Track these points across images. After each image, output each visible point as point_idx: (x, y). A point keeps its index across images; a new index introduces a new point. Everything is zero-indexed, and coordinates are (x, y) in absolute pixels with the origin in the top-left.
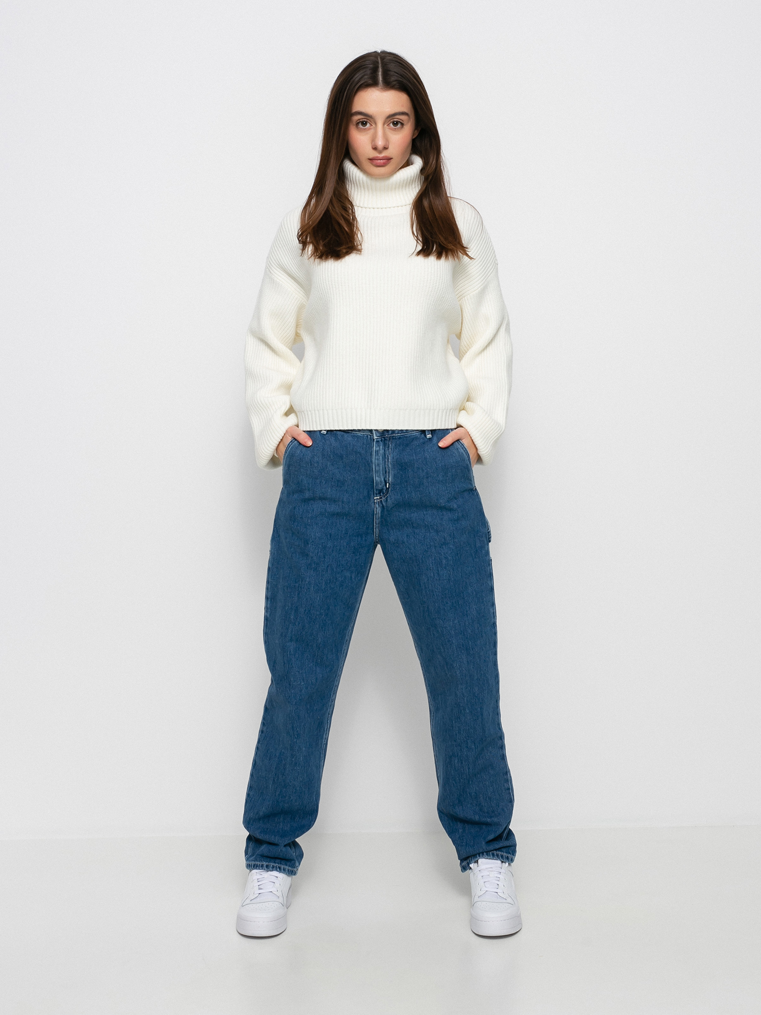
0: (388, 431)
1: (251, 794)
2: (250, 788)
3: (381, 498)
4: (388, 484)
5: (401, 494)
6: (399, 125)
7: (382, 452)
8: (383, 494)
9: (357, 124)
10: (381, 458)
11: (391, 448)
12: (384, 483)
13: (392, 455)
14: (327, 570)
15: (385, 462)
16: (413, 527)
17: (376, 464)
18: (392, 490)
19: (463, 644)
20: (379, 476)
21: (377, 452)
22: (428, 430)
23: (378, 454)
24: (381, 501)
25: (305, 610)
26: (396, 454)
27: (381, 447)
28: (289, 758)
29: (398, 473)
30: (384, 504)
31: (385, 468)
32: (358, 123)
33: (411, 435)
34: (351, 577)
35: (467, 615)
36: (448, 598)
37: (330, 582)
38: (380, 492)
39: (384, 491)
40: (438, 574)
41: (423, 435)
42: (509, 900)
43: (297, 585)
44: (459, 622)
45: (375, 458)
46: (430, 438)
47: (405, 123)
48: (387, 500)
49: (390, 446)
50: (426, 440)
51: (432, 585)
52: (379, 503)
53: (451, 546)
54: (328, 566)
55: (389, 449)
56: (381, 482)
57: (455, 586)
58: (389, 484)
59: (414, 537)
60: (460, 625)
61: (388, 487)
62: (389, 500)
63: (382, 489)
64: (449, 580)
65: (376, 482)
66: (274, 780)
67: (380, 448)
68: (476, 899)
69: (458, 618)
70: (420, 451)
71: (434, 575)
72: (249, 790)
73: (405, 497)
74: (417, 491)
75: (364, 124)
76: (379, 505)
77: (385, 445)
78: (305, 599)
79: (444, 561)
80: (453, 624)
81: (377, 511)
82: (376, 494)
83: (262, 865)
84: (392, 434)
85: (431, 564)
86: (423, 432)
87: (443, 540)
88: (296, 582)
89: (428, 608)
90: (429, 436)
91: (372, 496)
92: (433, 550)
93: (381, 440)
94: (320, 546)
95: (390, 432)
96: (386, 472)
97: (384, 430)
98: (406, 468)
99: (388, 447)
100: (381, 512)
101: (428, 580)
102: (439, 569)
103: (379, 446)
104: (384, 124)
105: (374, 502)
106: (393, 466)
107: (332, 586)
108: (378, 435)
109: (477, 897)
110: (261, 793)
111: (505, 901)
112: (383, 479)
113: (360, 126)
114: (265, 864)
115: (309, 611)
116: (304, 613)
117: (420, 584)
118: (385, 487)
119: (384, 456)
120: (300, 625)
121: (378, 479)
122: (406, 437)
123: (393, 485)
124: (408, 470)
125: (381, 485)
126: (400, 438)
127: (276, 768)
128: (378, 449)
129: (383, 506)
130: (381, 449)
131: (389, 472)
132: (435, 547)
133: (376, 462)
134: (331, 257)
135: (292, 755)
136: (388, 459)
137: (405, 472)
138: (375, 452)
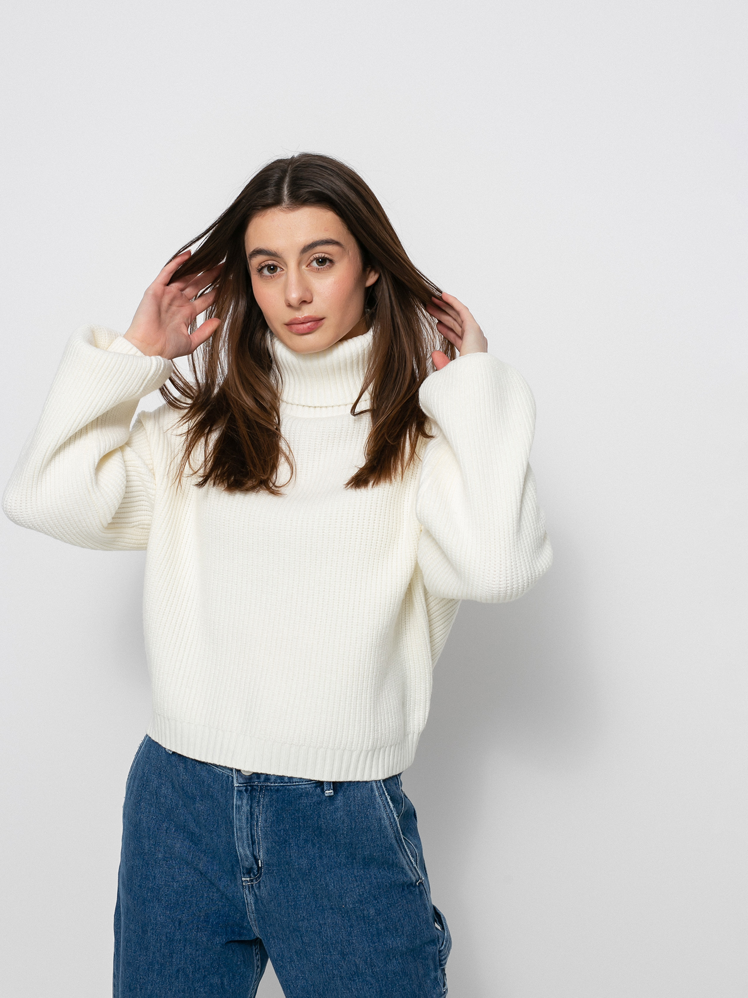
0: (258, 775)
3: (251, 881)
4: (260, 861)
5: (281, 881)
6: (328, 263)
7: (247, 808)
8: (254, 875)
9: (260, 270)
10: (244, 818)
11: (263, 805)
12: (252, 859)
13: (264, 816)
14: (177, 977)
15: (252, 826)
17: (239, 827)
18: (266, 872)
20: (243, 847)
21: (239, 808)
22: (329, 783)
23: (239, 812)
24: (252, 885)
26: (271, 814)
27: (245, 801)
29: (272, 847)
30: (257, 891)
31: (253, 836)
32: (263, 268)
33: (298, 789)
38: (249, 871)
39: (255, 871)
41: (319, 790)
45: (236, 817)
46: (330, 797)
47: (335, 259)
48: (259, 887)
49: (261, 800)
50: (324, 798)
52: (249, 887)
54: (178, 971)
55: (258, 806)
56: (248, 856)
58: (262, 861)
61: (260, 866)
62: (263, 887)
63: (252, 868)
65: (240, 856)
67: (242, 804)
70: (311, 814)
74: (306, 880)
75: (273, 269)
76: (249, 891)
77: (252, 798)
81: (249, 899)
82: (244, 874)
84: (265, 781)
86: (320, 784)
87: (354, 968)
90: (329, 792)
91: (238, 875)
92: (339, 983)
93: (246, 790)
94: (164, 938)
95: (262, 778)
96: (253, 843)
97: (254, 773)
98: (286, 841)
99: (259, 802)
100: (254, 904)
103: (241, 799)
104: (299, 264)
105: (243, 885)
106: (266, 834)
108: (241, 780)
112: (250, 853)
113: (266, 272)
118: (255, 866)
119: (251, 816)
121: (243, 850)
122: (289, 790)
123: (268, 864)
124: (290, 844)
125: (247, 861)
126: (278, 790)
128: (239, 803)
129: (256, 893)
130: (244, 805)
131: (259, 843)
132: (342, 978)
133: (238, 823)
136: (258, 821)
137: (285, 847)
138: (236, 808)
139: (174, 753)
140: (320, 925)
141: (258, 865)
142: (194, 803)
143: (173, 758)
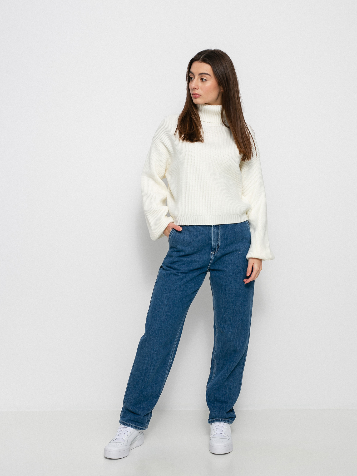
1: (130, 387)
2: (129, 384)
3: (214, 252)
7: (216, 231)
8: (216, 250)
10: (216, 234)
11: (220, 229)
13: (220, 232)
15: (218, 236)
16: (226, 264)
17: (214, 237)
18: (220, 249)
19: (242, 318)
20: (215, 243)
24: (214, 254)
25: (172, 300)
26: (222, 232)
27: (216, 229)
28: (152, 370)
29: (223, 240)
30: (216, 255)
31: (218, 239)
34: (194, 286)
35: (246, 305)
36: (238, 297)
37: (185, 288)
38: (214, 249)
39: (216, 249)
40: (235, 286)
42: (227, 437)
43: (170, 288)
44: (242, 308)
45: (213, 234)
49: (219, 228)
51: (231, 290)
53: (242, 273)
55: (219, 230)
56: (215, 245)
57: (242, 292)
58: (219, 246)
59: (226, 269)
60: (242, 310)
61: (218, 247)
62: (218, 254)
63: (216, 248)
64: (240, 288)
65: (213, 245)
66: (143, 380)
68: (212, 436)
69: (242, 307)
71: (233, 286)
72: (128, 385)
73: (225, 251)
76: (213, 256)
78: (173, 295)
79: (238, 280)
80: (239, 309)
81: (212, 259)
82: (213, 250)
83: (129, 424)
85: (232, 281)
87: (239, 271)
88: (169, 287)
89: (228, 300)
91: (211, 251)
99: (219, 229)
100: (214, 259)
101: (230, 288)
102: (236, 283)
105: (211, 254)
106: (221, 237)
107: (186, 289)
109: (212, 435)
110: (135, 386)
111: (225, 438)
112: (216, 244)
114: (131, 424)
115: (174, 300)
116: (172, 301)
117: (226, 290)
119: (218, 234)
120: (169, 307)
121: (214, 244)
123: (221, 246)
124: (228, 239)
127: (144, 375)
128: (214, 230)
129: (215, 256)
131: (219, 241)
133: (214, 236)
134: (189, 141)
135: (153, 368)
136: (219, 234)
137: (226, 240)
138: (213, 232)
139: (189, 226)
140: (232, 258)
141: (217, 247)
142: (198, 237)
143: (189, 227)
